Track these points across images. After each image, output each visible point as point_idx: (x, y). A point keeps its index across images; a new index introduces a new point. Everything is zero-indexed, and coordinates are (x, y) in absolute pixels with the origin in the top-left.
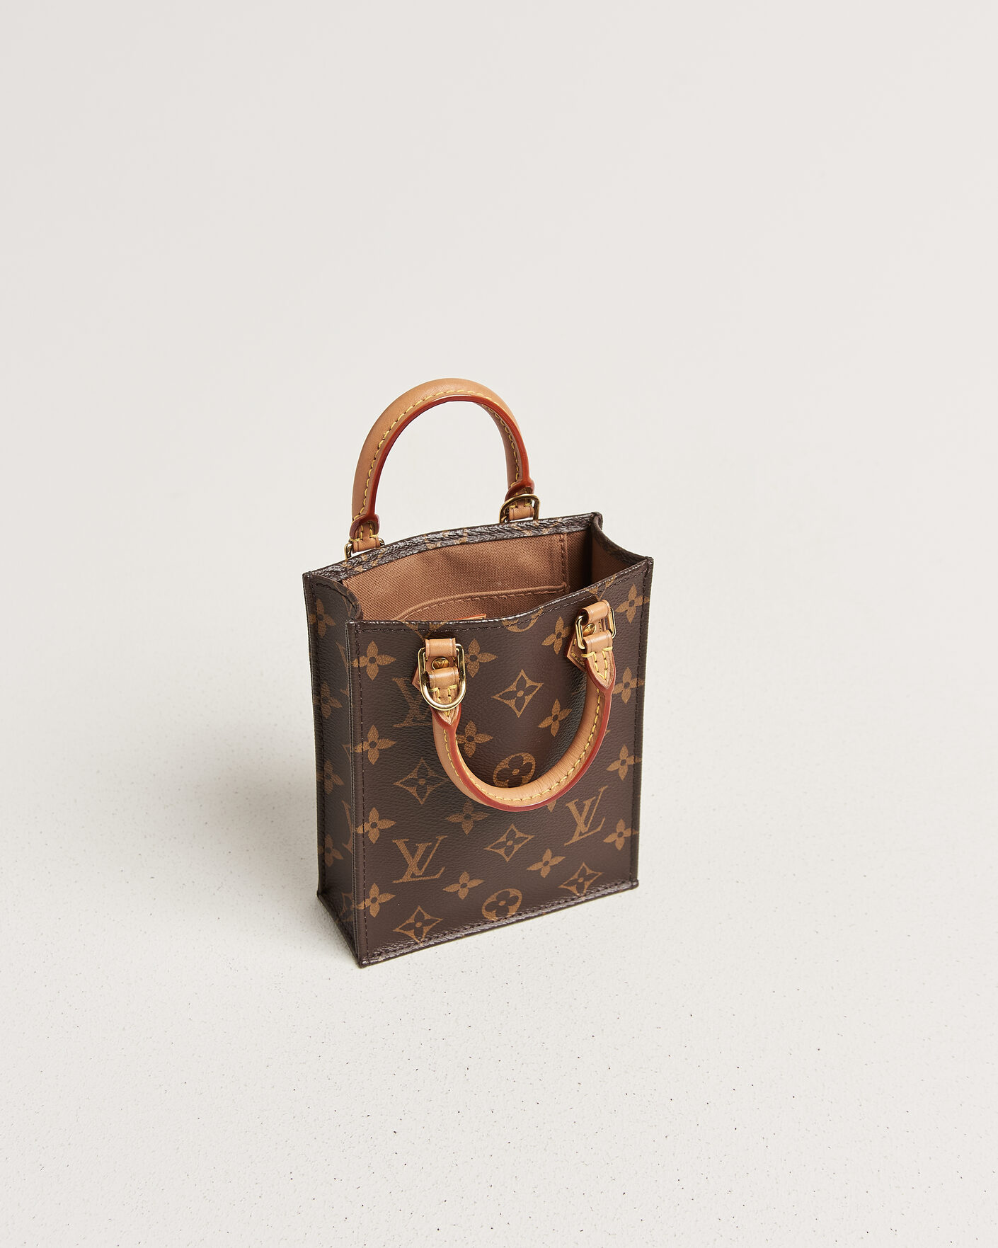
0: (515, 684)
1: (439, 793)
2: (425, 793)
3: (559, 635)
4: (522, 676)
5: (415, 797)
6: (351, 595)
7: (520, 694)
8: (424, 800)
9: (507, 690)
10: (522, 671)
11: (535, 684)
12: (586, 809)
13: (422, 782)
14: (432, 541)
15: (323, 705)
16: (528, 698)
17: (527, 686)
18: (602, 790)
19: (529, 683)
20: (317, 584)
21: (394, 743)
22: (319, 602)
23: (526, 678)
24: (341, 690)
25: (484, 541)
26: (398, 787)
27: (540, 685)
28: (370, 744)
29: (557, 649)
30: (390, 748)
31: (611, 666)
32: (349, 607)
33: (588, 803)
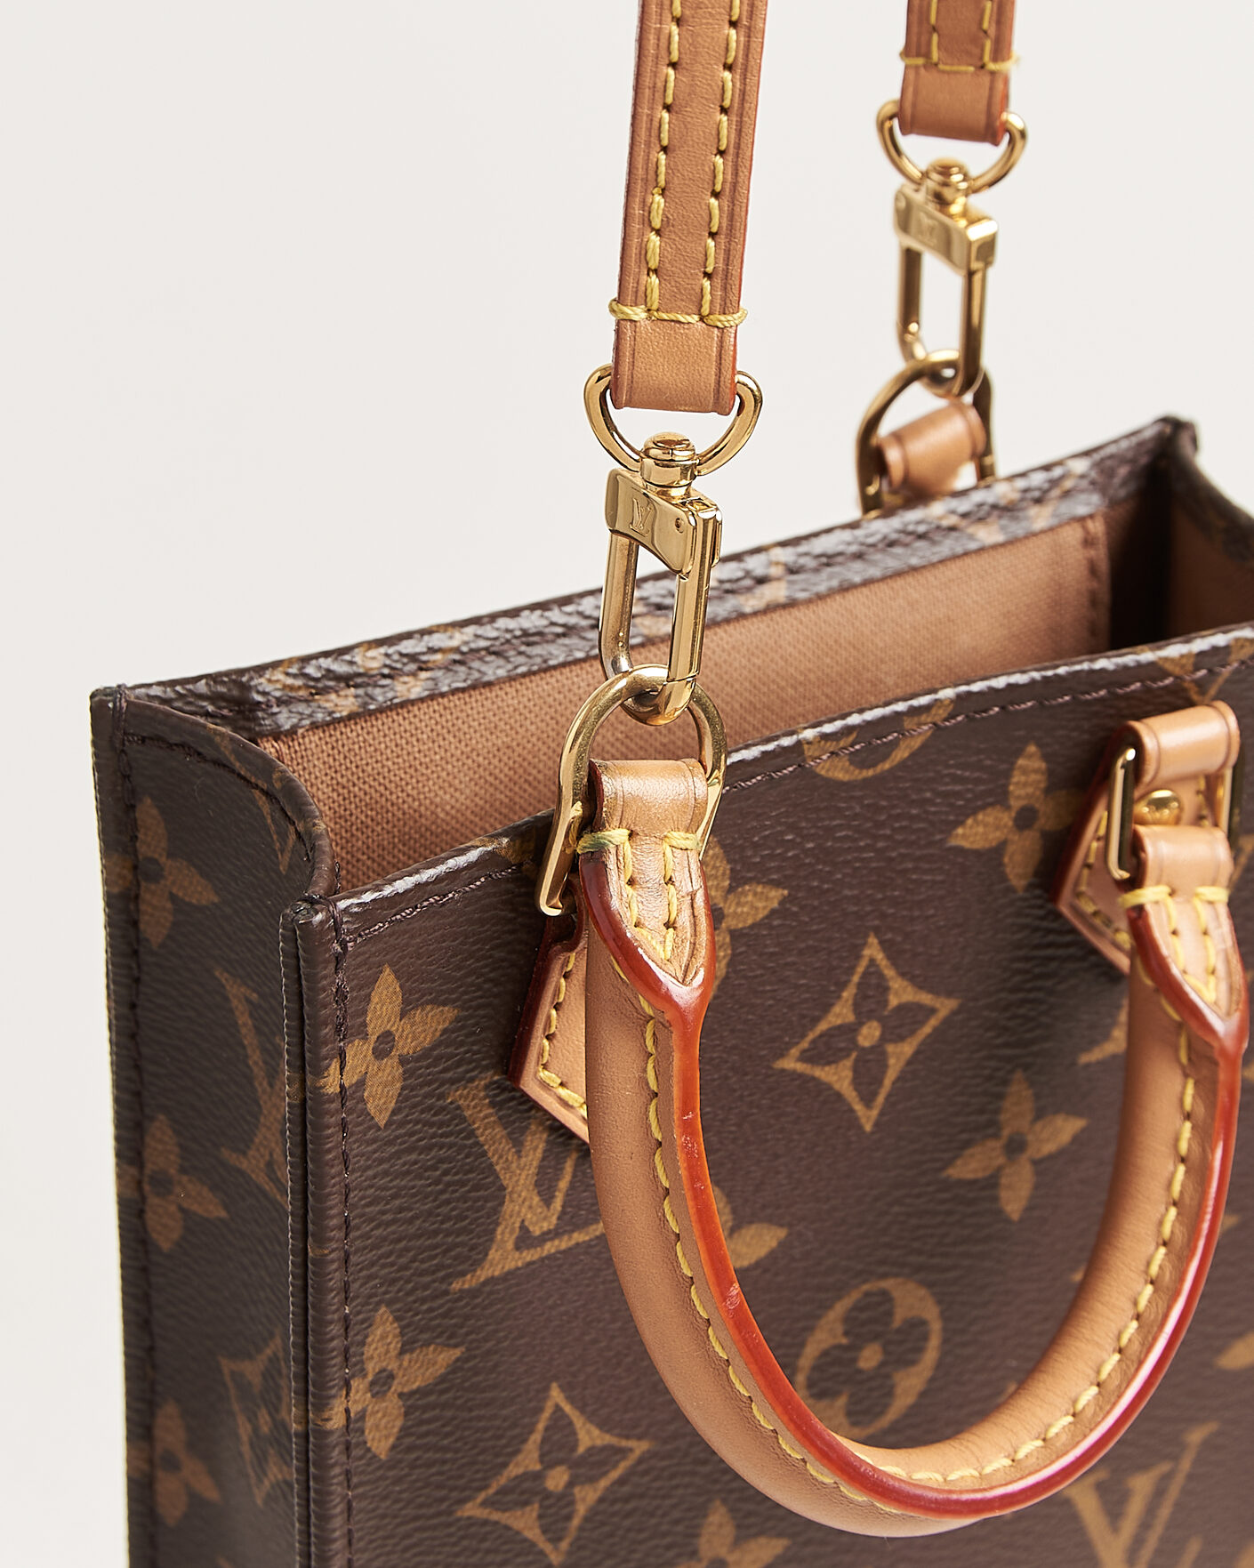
0: (848, 994)
1: (617, 1507)
2: (569, 1518)
3: (1025, 819)
4: (872, 961)
5: (533, 1544)
6: (290, 789)
7: (869, 1034)
8: (564, 1545)
9: (823, 1026)
10: (873, 940)
11: (926, 998)
12: (1135, 1507)
13: (557, 1480)
14: (659, 607)
15: (153, 1200)
16: (900, 1054)
17: (894, 1001)
18: (1196, 1436)
19: (901, 992)
20: (143, 740)
21: (457, 1353)
22: (148, 812)
23: (889, 972)
24: (225, 1153)
25: (846, 588)
26: (472, 1522)
27: (945, 1006)
28: (372, 1383)
29: (1019, 866)
30: (442, 1379)
31: (1228, 961)
32: (283, 836)
33: (1141, 1485)
